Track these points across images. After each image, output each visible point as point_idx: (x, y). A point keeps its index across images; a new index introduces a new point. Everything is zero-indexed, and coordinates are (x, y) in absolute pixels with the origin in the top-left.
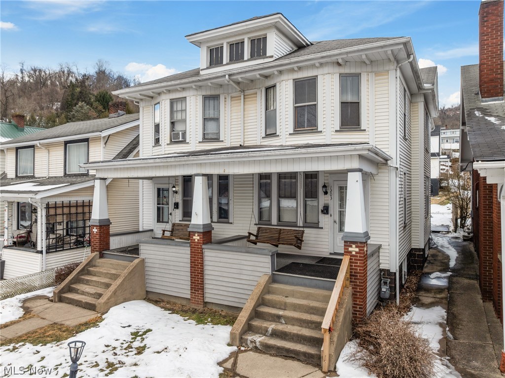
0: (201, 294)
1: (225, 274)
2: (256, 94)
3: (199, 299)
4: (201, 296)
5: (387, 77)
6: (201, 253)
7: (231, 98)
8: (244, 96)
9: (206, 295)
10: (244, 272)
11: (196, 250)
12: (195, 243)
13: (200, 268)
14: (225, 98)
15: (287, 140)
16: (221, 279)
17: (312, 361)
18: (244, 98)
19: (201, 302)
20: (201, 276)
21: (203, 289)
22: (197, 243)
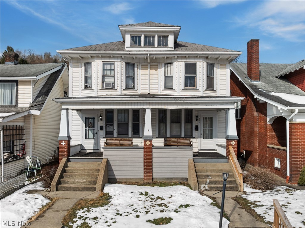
0: (151, 174)
1: (165, 161)
2: (158, 65)
3: (150, 177)
4: (151, 175)
5: (225, 67)
6: (151, 151)
7: (141, 66)
8: (150, 66)
9: (154, 174)
10: (177, 159)
11: (148, 150)
12: (147, 146)
13: (150, 160)
14: (138, 66)
15: (181, 92)
16: (163, 164)
17: (233, 190)
18: (150, 67)
19: (151, 178)
20: (151, 164)
21: (152, 171)
22: (148, 146)
